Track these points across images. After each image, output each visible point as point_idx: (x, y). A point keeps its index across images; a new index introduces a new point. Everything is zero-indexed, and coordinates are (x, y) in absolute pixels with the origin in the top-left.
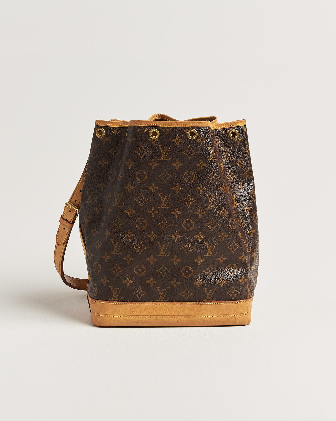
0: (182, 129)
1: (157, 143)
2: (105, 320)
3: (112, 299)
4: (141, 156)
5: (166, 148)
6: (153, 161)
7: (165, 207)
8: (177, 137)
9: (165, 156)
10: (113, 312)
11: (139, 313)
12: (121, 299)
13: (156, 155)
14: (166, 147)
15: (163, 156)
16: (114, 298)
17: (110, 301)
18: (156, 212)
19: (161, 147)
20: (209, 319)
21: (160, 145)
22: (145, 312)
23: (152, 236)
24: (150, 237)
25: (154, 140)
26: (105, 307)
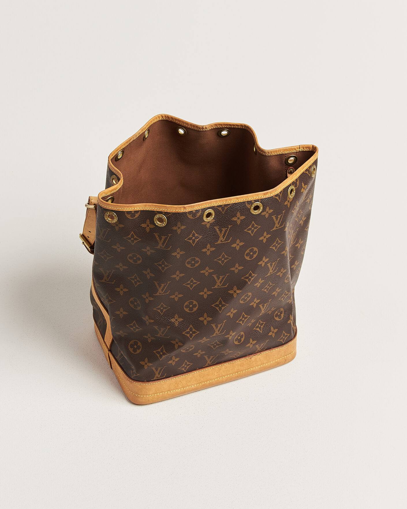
0: (243, 205)
1: (212, 225)
2: (147, 400)
3: (155, 379)
4: (194, 243)
5: (224, 230)
6: (208, 246)
7: (220, 286)
8: (238, 214)
9: (224, 238)
10: (156, 391)
11: (185, 384)
12: (164, 376)
13: (211, 238)
14: (223, 228)
15: (221, 238)
16: (157, 377)
17: (152, 381)
18: (209, 293)
19: (218, 228)
20: (260, 368)
21: (216, 226)
22: (192, 382)
23: (205, 319)
24: (202, 320)
25: (208, 222)
26: (147, 388)
